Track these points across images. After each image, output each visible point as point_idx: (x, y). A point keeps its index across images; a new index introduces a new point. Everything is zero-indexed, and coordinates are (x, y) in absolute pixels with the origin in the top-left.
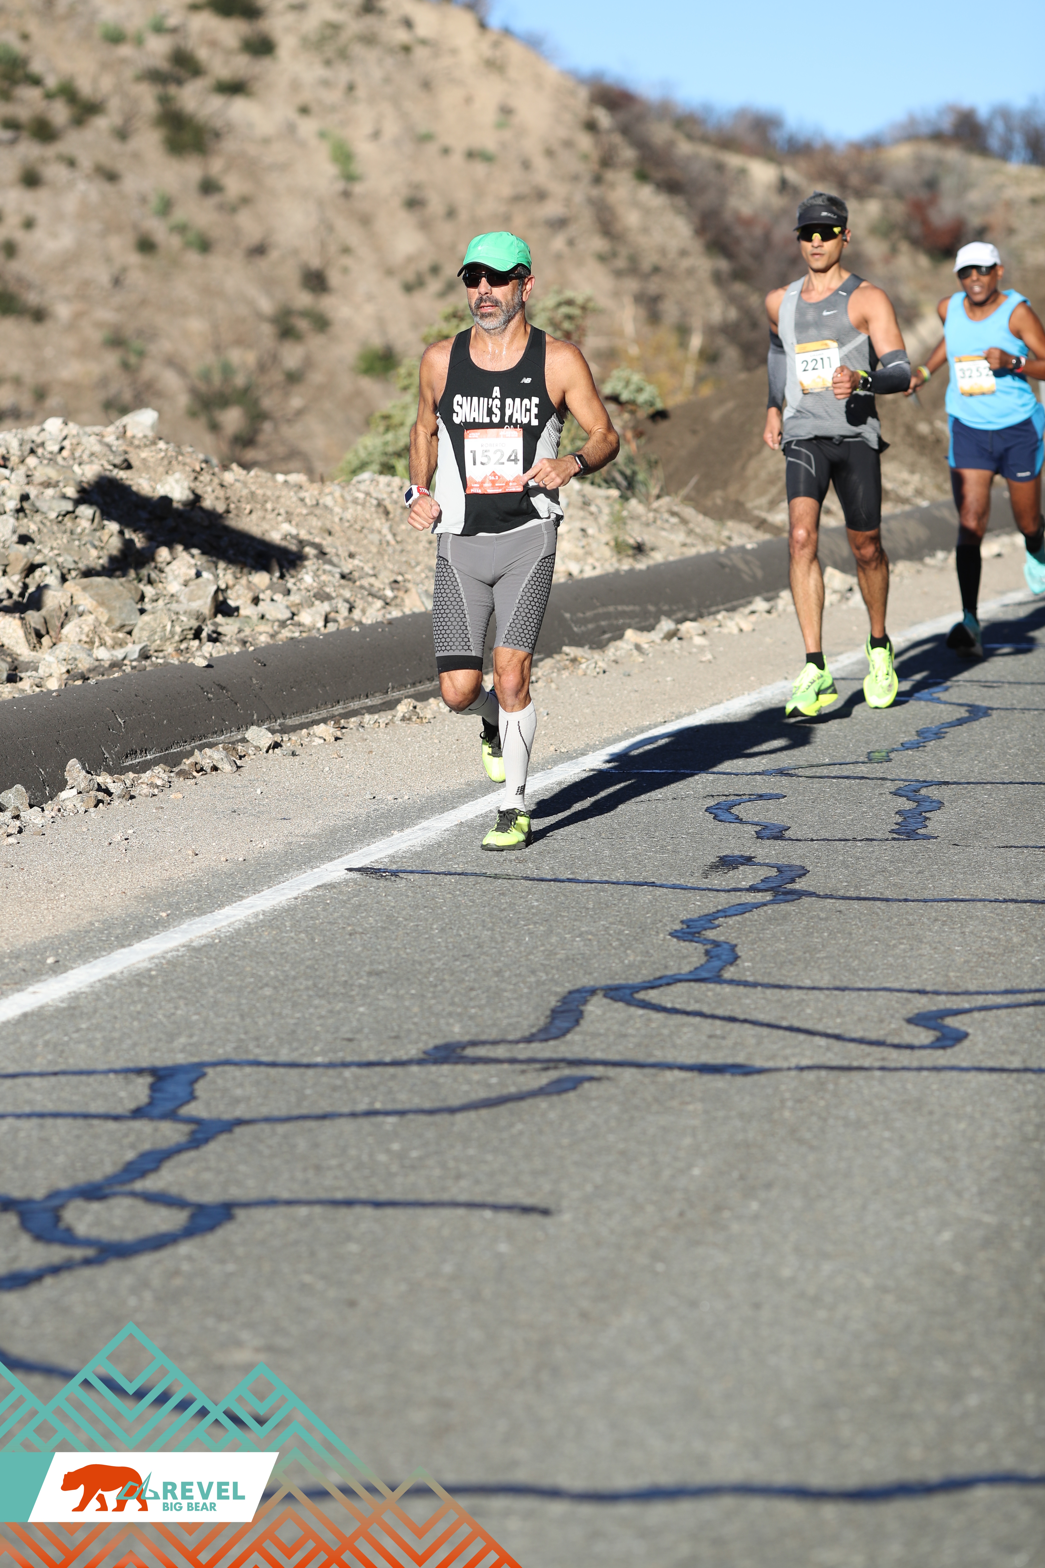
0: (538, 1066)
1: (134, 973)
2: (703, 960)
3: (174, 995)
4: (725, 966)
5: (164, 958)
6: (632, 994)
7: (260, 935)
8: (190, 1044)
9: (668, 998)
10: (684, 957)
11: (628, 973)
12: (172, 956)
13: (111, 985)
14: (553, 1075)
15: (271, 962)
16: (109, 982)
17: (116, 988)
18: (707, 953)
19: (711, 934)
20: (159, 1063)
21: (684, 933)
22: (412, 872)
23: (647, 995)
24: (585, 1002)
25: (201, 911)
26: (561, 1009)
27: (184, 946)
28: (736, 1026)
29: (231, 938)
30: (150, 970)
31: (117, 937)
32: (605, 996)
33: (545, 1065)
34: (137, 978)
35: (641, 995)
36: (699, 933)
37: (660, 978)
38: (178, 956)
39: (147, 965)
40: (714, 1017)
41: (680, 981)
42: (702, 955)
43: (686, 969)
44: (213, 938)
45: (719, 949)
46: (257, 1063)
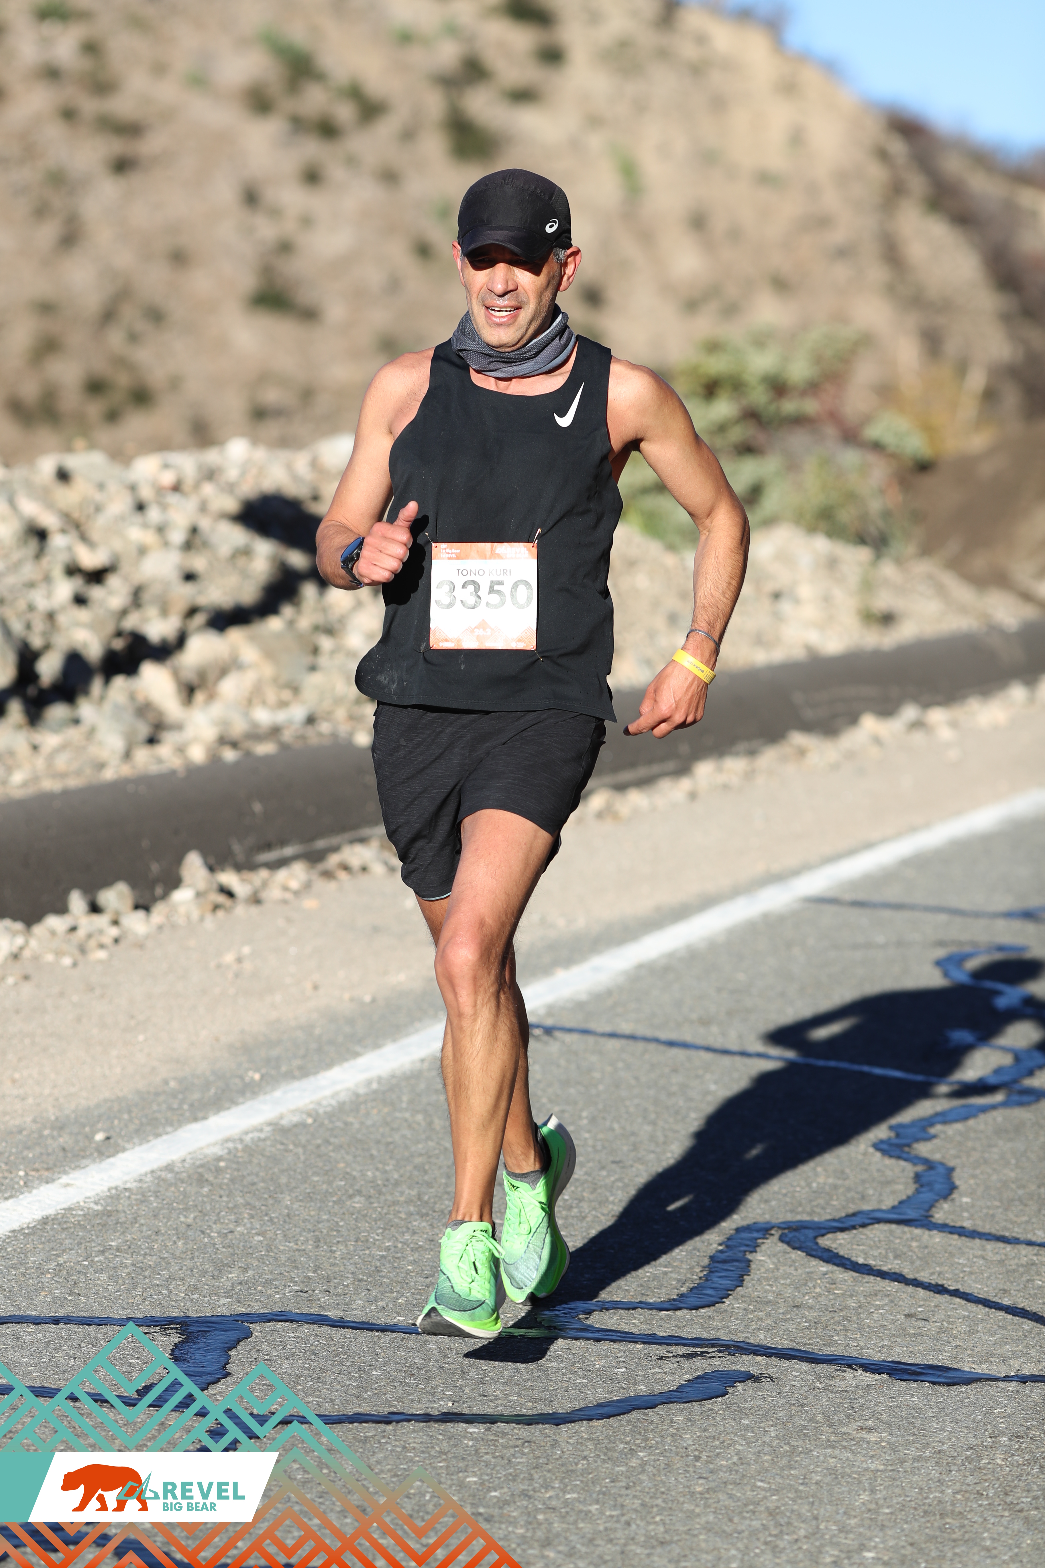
0: (681, 1350)
1: (198, 1163)
2: (910, 1189)
3: (240, 1200)
4: (937, 1201)
5: (241, 1140)
6: (816, 1237)
7: (368, 1114)
8: (240, 1283)
9: (861, 1248)
10: (888, 1183)
11: (814, 1203)
12: (252, 1139)
13: (164, 1180)
14: (700, 1366)
15: (372, 1156)
16: (163, 1174)
17: (170, 1185)
18: (917, 1177)
19: (923, 1149)
20: (193, 1314)
21: (891, 1145)
22: (570, 1030)
23: (835, 1240)
24: (754, 1248)
25: (304, 1072)
26: (723, 1256)
27: (270, 1124)
28: (943, 1299)
29: (330, 1115)
30: (220, 1159)
31: (192, 1105)
32: (782, 1239)
33: (691, 1350)
34: (200, 1170)
35: (826, 1241)
36: (909, 1145)
37: (854, 1215)
38: (259, 1139)
39: (218, 1151)
40: (916, 1283)
41: (879, 1221)
42: (910, 1181)
43: (889, 1202)
44: (309, 1115)
45: (932, 1172)
46: (321, 1320)
